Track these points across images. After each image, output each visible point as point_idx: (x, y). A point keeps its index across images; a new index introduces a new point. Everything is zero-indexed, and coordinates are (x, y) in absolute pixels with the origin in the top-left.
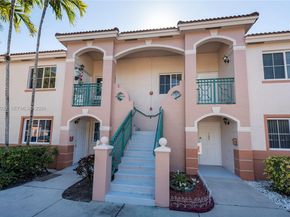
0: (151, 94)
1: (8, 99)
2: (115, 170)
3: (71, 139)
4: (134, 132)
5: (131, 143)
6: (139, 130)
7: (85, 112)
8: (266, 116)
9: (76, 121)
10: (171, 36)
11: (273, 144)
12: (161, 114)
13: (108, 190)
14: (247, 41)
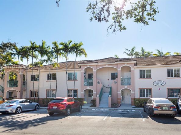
0: (108, 80)
1: (67, 85)
2: (100, 102)
3: (84, 96)
4: (103, 94)
5: (102, 96)
6: (104, 93)
7: (88, 88)
8: (139, 89)
9: (85, 91)
11: (141, 96)
12: (111, 87)
13: (99, 106)
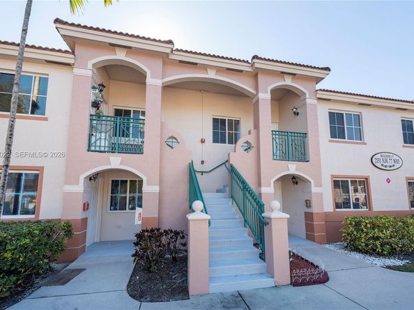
0: (203, 141)
3: (86, 207)
7: (116, 161)
8: (333, 176)
9: (93, 178)
10: (241, 71)
14: (318, 96)
